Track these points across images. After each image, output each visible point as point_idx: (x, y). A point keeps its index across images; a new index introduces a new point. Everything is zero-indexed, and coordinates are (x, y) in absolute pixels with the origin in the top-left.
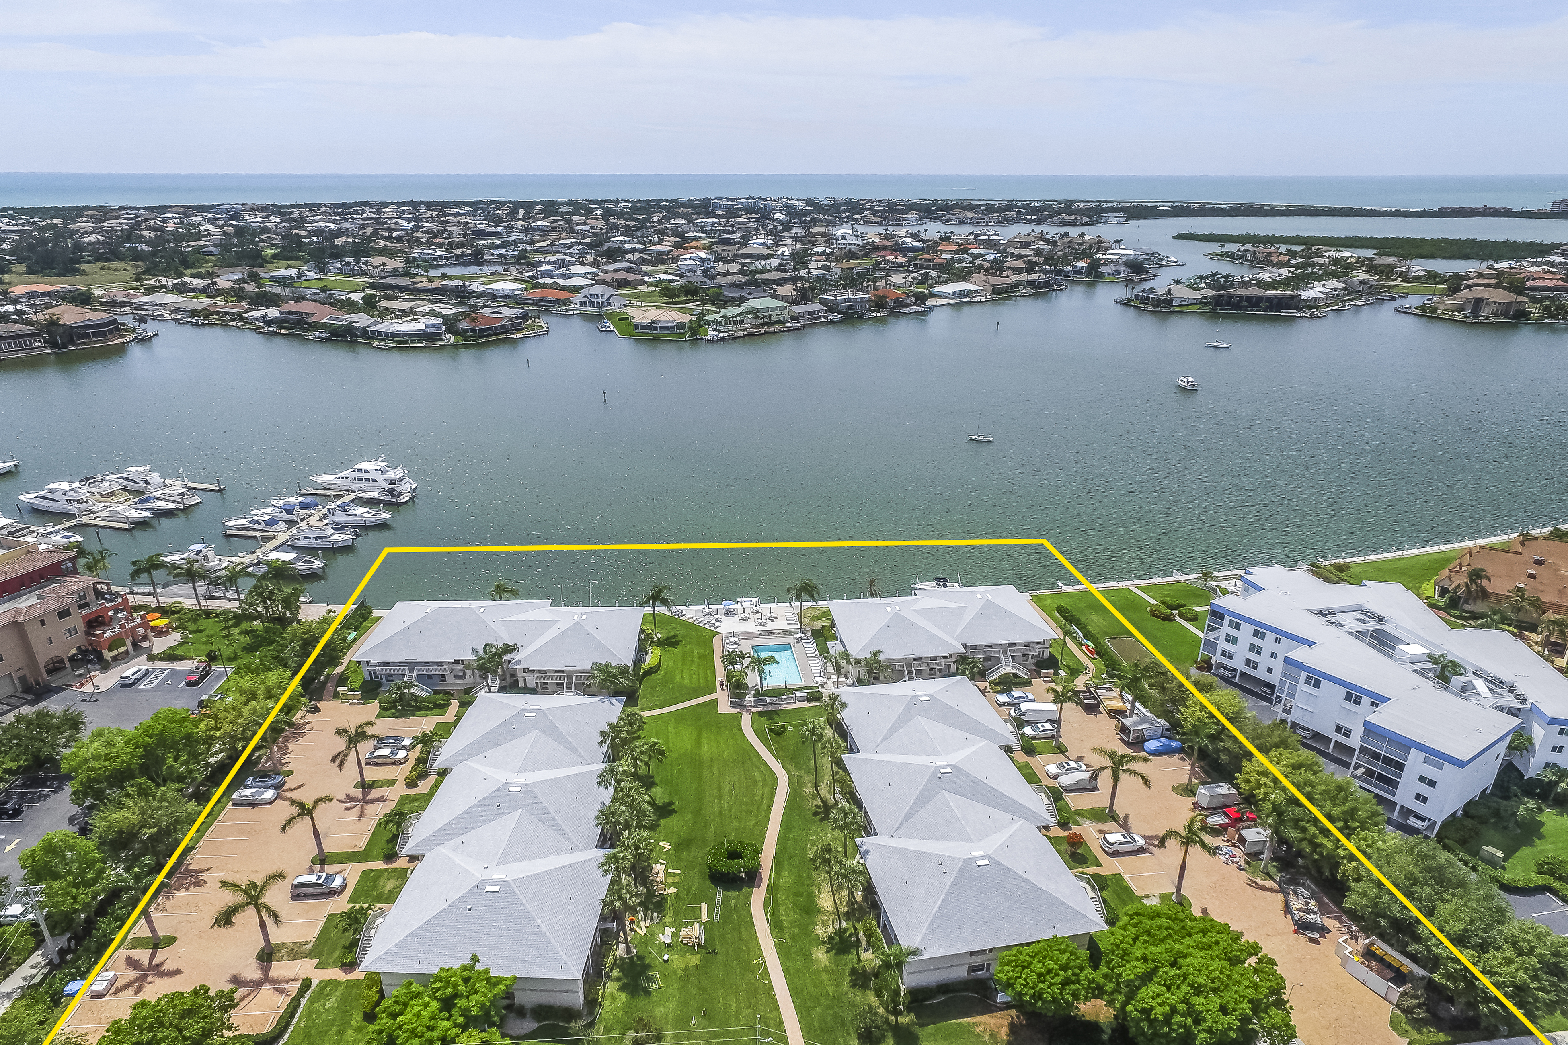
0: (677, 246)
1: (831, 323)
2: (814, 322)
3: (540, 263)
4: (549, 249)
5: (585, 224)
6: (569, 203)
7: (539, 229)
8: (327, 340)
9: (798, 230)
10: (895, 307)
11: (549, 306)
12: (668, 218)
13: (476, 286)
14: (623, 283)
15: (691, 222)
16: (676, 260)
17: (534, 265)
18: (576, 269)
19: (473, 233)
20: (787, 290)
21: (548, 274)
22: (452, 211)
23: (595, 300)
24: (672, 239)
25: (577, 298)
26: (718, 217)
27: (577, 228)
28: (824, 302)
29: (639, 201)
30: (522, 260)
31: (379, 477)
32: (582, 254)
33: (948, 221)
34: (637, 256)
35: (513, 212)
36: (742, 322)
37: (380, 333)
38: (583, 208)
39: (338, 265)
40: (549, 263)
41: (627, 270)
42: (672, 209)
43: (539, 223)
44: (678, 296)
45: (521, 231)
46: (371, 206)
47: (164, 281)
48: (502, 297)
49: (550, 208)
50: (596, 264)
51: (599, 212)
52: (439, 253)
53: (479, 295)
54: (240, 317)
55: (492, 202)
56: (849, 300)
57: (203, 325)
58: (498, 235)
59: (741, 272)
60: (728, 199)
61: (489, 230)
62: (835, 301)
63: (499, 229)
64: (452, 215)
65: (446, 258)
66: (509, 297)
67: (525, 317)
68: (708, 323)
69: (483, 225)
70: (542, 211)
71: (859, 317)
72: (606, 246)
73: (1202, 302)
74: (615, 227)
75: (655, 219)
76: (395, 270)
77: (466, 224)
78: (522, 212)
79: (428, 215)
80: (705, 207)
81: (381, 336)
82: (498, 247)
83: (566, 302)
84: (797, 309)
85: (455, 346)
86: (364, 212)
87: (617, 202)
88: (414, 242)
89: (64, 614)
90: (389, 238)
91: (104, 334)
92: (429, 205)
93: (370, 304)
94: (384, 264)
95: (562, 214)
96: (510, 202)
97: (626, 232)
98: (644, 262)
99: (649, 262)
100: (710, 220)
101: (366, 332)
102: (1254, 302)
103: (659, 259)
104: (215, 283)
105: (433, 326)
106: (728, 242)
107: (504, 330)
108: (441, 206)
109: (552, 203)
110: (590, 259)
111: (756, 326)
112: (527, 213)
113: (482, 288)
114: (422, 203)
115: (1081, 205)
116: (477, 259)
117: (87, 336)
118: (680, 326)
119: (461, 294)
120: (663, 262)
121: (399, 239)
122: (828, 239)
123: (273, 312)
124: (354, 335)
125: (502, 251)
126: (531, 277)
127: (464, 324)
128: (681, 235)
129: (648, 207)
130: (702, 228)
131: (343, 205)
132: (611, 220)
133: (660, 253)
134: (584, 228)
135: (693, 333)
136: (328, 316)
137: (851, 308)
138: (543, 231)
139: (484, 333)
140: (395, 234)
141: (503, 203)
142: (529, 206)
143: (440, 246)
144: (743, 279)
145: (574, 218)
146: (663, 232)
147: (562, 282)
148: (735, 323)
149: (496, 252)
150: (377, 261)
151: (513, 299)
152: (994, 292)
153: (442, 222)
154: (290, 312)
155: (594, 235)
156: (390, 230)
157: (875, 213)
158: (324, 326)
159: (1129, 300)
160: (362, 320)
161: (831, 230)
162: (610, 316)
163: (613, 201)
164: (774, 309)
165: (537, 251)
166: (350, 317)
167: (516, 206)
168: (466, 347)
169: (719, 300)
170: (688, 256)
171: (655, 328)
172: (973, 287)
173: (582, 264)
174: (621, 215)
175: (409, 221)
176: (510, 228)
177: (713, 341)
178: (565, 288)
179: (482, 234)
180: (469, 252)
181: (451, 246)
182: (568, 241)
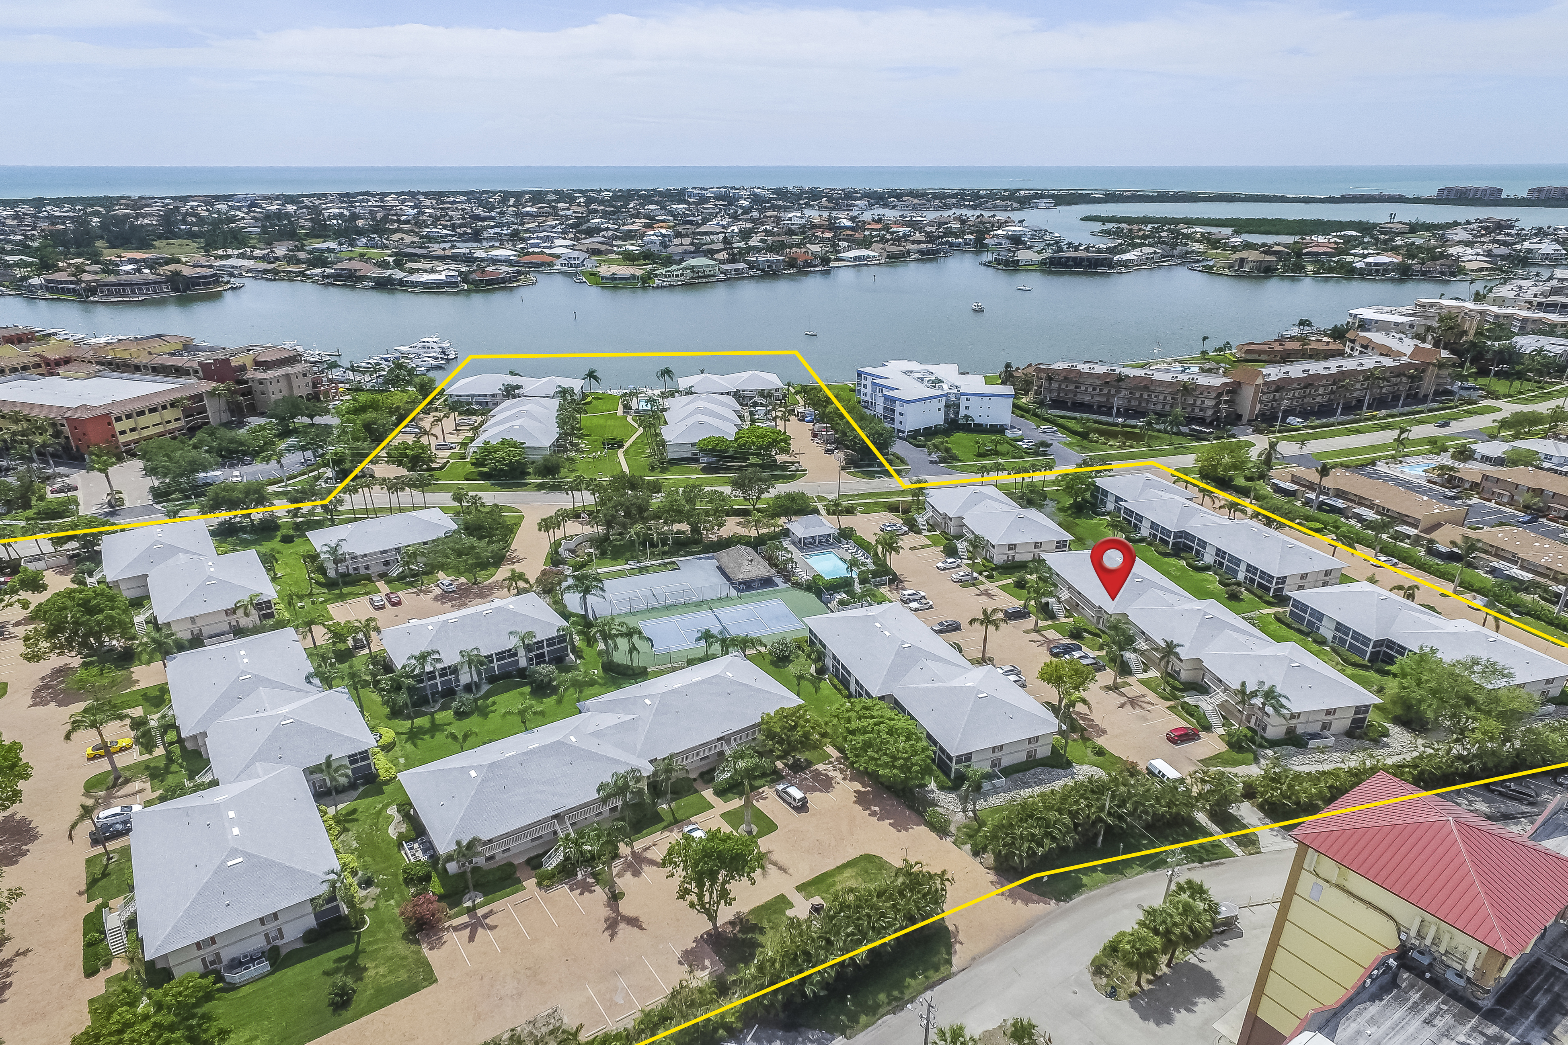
0: (646, 226)
1: (752, 277)
2: (740, 276)
3: (530, 238)
4: (537, 229)
5: (568, 209)
6: (555, 192)
7: (528, 214)
8: (373, 288)
9: (755, 214)
10: (804, 267)
11: (537, 267)
12: (642, 205)
13: (479, 254)
14: (597, 252)
15: (663, 208)
16: (642, 236)
17: (523, 240)
18: (558, 242)
19: (471, 217)
20: (723, 255)
21: (537, 246)
22: (448, 200)
23: (572, 262)
24: (643, 220)
25: (558, 262)
26: (689, 203)
27: (561, 213)
28: (748, 263)
29: (620, 191)
30: (515, 236)
31: (434, 345)
32: (564, 232)
33: (894, 207)
34: (610, 233)
35: (504, 200)
36: (682, 275)
37: (412, 282)
38: (569, 197)
39: (364, 240)
40: (537, 238)
41: (601, 243)
42: (648, 198)
43: (528, 209)
44: (638, 260)
45: (512, 216)
46: (373, 196)
47: (230, 251)
48: (500, 261)
49: (537, 197)
50: (576, 239)
51: (582, 200)
52: (445, 232)
53: (482, 260)
54: (302, 274)
55: (484, 192)
56: (768, 261)
57: (275, 279)
58: (492, 218)
59: (692, 244)
60: (701, 189)
61: (483, 214)
62: (757, 262)
63: (493, 214)
64: (448, 203)
65: (451, 236)
66: (505, 261)
67: (519, 273)
68: (656, 276)
69: (479, 211)
70: (530, 200)
71: (774, 273)
72: (584, 227)
73: (1043, 263)
74: (596, 211)
75: (631, 206)
76: (413, 243)
77: (463, 210)
78: (512, 201)
79: (428, 203)
80: (679, 196)
81: (414, 284)
82: (493, 227)
83: (550, 264)
84: (726, 267)
85: (468, 291)
86: (368, 200)
87: (600, 191)
88: (420, 224)
89: (305, 375)
90: (399, 221)
91: (209, 283)
92: (426, 195)
93: (399, 264)
94: (402, 239)
95: (549, 202)
96: (501, 192)
97: (605, 215)
98: (617, 238)
99: (620, 238)
100: (681, 206)
101: (401, 282)
102: (1078, 262)
103: (629, 236)
104: (272, 252)
105: (451, 277)
106: (691, 223)
107: (503, 280)
108: (439, 196)
109: (540, 192)
110: (571, 235)
111: (692, 278)
112: (517, 201)
113: (484, 255)
114: (419, 193)
115: (1022, 193)
116: (476, 236)
117: (199, 284)
118: (634, 277)
119: (468, 259)
120: (632, 238)
121: (407, 222)
122: (778, 220)
123: (329, 271)
124: (392, 285)
125: (498, 230)
126: (522, 248)
127: (474, 277)
128: (652, 218)
129: (627, 196)
130: (671, 213)
131: (347, 195)
132: (593, 206)
133: (630, 231)
134: (567, 213)
135: (644, 282)
136: (372, 271)
137: (769, 267)
138: (533, 216)
139: (489, 282)
140: (403, 218)
141: (495, 193)
142: (518, 195)
143: (445, 227)
144: (692, 248)
145: (559, 205)
146: (637, 216)
147: (547, 251)
148: (677, 276)
149: (492, 231)
150: (396, 236)
151: (508, 262)
152: (888, 257)
153: (442, 209)
154: (342, 270)
155: (576, 218)
156: (396, 215)
157: (830, 199)
158: (369, 278)
159: (990, 262)
160: (398, 274)
161: (782, 214)
162: (584, 273)
163: (596, 191)
164: (707, 266)
165: (527, 231)
166: (389, 272)
167: (506, 196)
168: (476, 291)
169: (668, 261)
170: (652, 233)
171: (616, 279)
172: (872, 254)
173: (564, 238)
174: (602, 202)
175: (412, 207)
176: (502, 213)
177: (657, 287)
178: (550, 255)
179: (479, 218)
180: (469, 231)
181: (453, 227)
182: (554, 223)
